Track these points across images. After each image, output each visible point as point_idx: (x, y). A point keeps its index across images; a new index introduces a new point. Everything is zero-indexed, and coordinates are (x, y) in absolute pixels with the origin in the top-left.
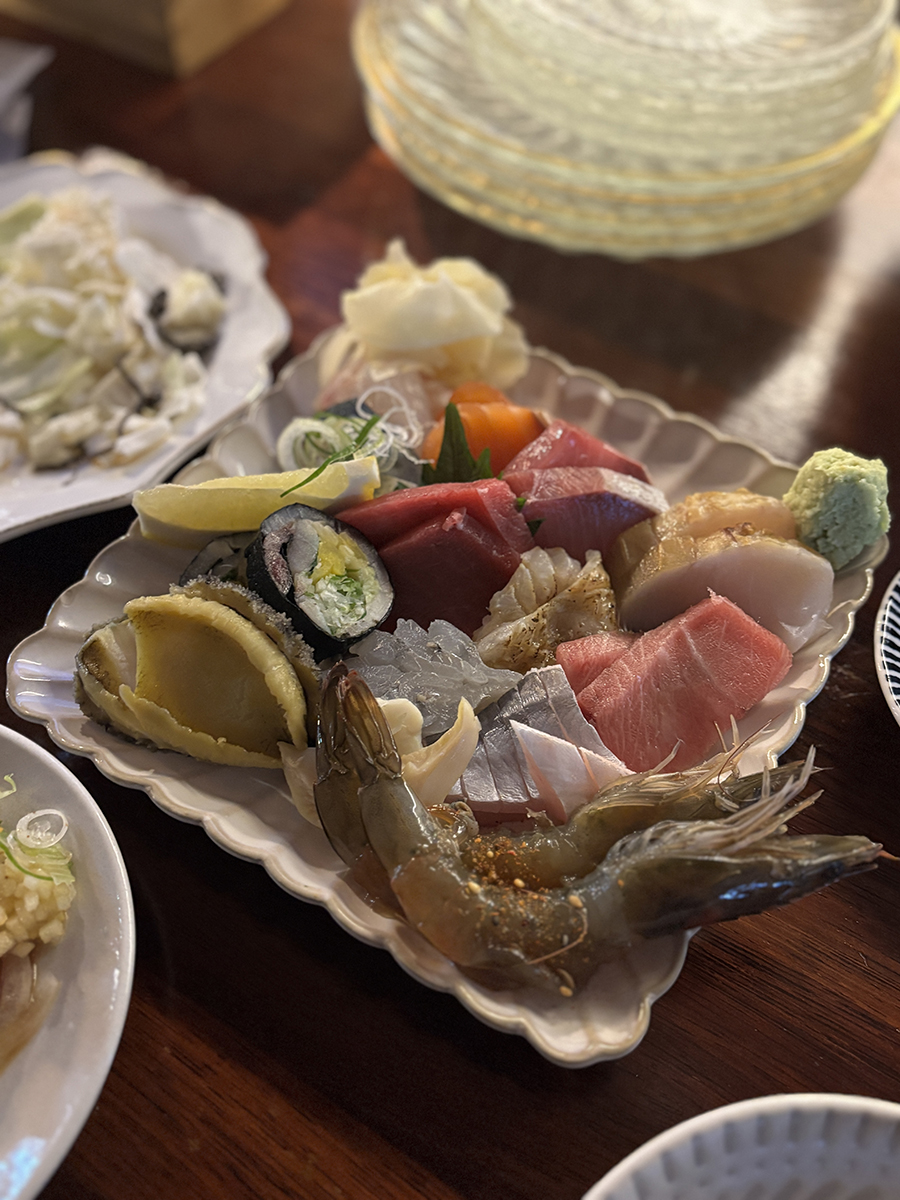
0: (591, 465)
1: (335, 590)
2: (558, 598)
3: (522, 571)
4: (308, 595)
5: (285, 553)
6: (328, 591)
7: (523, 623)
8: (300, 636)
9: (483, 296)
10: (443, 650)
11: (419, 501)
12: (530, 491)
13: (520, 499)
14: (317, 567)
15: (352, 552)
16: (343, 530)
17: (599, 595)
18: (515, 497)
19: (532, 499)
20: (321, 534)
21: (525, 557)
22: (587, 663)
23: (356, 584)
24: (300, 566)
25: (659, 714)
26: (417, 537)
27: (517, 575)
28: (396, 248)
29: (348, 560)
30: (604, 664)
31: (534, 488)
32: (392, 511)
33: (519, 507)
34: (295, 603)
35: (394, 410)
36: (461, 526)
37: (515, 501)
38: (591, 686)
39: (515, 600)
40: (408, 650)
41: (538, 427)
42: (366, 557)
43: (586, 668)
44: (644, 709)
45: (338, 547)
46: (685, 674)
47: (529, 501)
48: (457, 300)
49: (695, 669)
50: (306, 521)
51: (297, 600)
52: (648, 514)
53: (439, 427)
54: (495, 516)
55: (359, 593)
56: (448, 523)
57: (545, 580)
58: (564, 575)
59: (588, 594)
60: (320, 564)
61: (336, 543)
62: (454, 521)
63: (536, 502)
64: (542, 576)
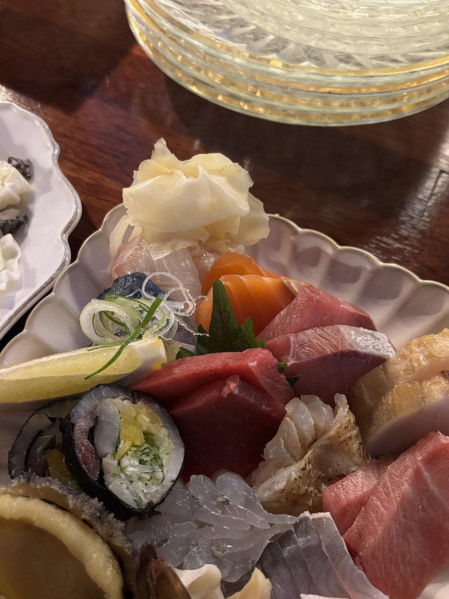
0: (331, 324)
1: (137, 463)
2: (318, 443)
3: (287, 423)
4: (115, 475)
5: (93, 439)
6: (131, 466)
7: (293, 472)
8: (112, 515)
9: (231, 181)
10: (230, 503)
11: (200, 372)
12: (288, 354)
13: (281, 363)
14: (121, 446)
15: (148, 420)
16: (139, 399)
17: (350, 438)
18: (276, 360)
19: (291, 362)
20: (122, 411)
21: (289, 408)
22: (349, 504)
23: (154, 451)
24: (105, 447)
25: (408, 541)
26: (200, 402)
27: (283, 426)
28: (161, 145)
29: (145, 429)
30: (362, 503)
31: (291, 351)
32: (178, 382)
33: (281, 370)
34: (105, 486)
35: (173, 290)
36: (236, 392)
37: (278, 365)
38: (354, 525)
39: (285, 451)
40: (202, 506)
41: (289, 295)
42: (160, 420)
43: (348, 509)
44: (397, 539)
45: (135, 418)
46: (425, 503)
47: (289, 364)
48: (213, 189)
49: (431, 498)
50: (107, 401)
51: (106, 483)
52: (379, 361)
53: (209, 299)
54: (263, 381)
55: (157, 458)
56: (226, 391)
57: (308, 431)
58: (322, 425)
59: (342, 438)
60: (122, 442)
61: (134, 416)
62: (231, 389)
63: (294, 364)
64: (305, 428)
